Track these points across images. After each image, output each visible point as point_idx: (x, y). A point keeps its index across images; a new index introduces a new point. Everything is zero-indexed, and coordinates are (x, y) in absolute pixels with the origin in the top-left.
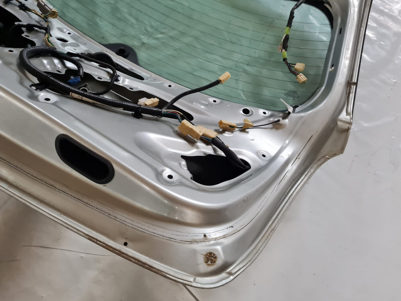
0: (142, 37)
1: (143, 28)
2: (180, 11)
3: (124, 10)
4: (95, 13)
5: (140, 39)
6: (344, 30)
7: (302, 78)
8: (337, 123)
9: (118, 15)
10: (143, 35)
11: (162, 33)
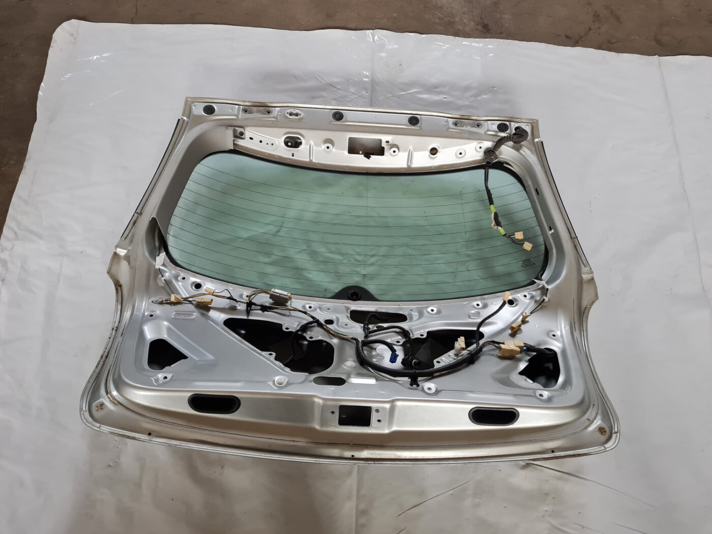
0: (358, 269)
1: (352, 260)
2: (373, 224)
3: (322, 250)
4: (297, 268)
5: (358, 273)
6: (540, 188)
7: (528, 246)
8: (582, 277)
9: (320, 259)
10: (357, 267)
11: (373, 256)
